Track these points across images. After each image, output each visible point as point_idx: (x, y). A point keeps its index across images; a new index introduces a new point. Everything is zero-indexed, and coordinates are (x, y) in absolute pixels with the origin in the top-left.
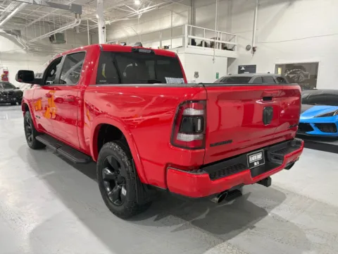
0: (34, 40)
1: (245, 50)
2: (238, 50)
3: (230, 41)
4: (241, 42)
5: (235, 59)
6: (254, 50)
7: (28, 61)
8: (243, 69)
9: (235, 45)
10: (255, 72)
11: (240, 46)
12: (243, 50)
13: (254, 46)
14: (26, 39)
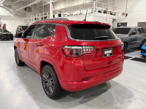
0: (18, 10)
1: (121, 15)
2: (118, 15)
3: (113, 10)
4: (120, 11)
5: (116, 19)
6: (126, 15)
7: (15, 20)
8: (120, 24)
9: (116, 13)
10: (126, 26)
11: (119, 13)
12: (120, 15)
13: (127, 13)
14: (14, 9)
